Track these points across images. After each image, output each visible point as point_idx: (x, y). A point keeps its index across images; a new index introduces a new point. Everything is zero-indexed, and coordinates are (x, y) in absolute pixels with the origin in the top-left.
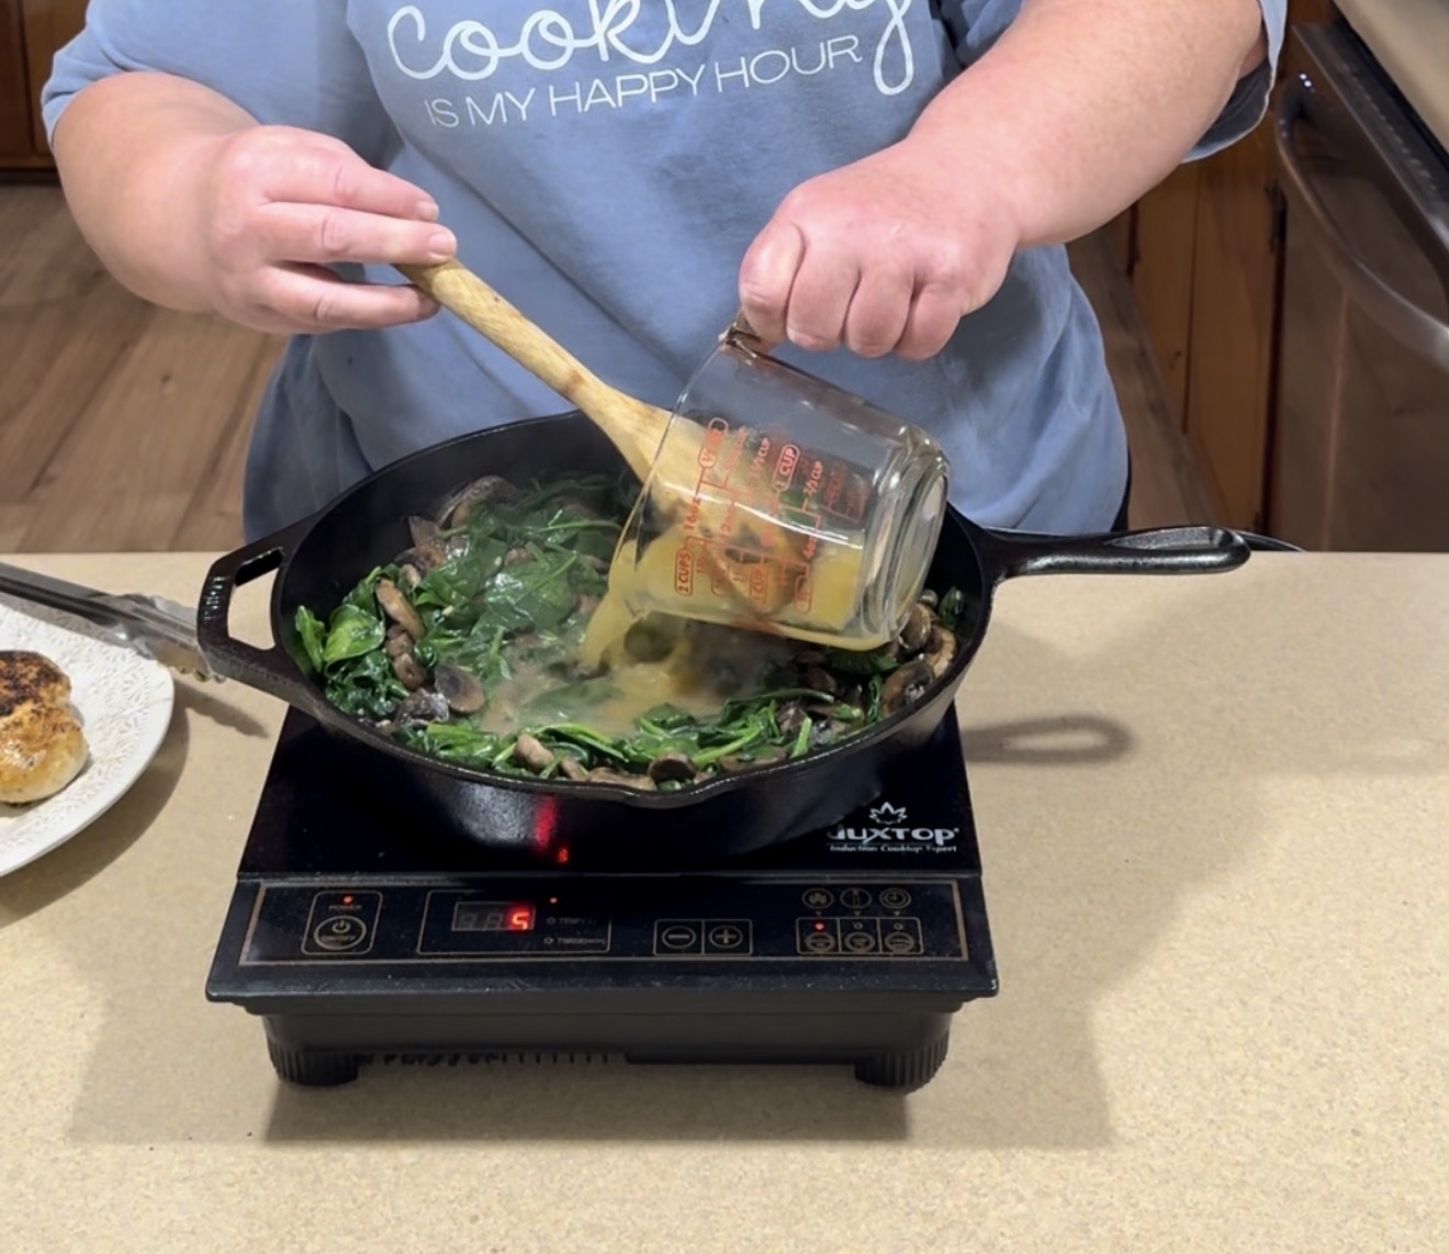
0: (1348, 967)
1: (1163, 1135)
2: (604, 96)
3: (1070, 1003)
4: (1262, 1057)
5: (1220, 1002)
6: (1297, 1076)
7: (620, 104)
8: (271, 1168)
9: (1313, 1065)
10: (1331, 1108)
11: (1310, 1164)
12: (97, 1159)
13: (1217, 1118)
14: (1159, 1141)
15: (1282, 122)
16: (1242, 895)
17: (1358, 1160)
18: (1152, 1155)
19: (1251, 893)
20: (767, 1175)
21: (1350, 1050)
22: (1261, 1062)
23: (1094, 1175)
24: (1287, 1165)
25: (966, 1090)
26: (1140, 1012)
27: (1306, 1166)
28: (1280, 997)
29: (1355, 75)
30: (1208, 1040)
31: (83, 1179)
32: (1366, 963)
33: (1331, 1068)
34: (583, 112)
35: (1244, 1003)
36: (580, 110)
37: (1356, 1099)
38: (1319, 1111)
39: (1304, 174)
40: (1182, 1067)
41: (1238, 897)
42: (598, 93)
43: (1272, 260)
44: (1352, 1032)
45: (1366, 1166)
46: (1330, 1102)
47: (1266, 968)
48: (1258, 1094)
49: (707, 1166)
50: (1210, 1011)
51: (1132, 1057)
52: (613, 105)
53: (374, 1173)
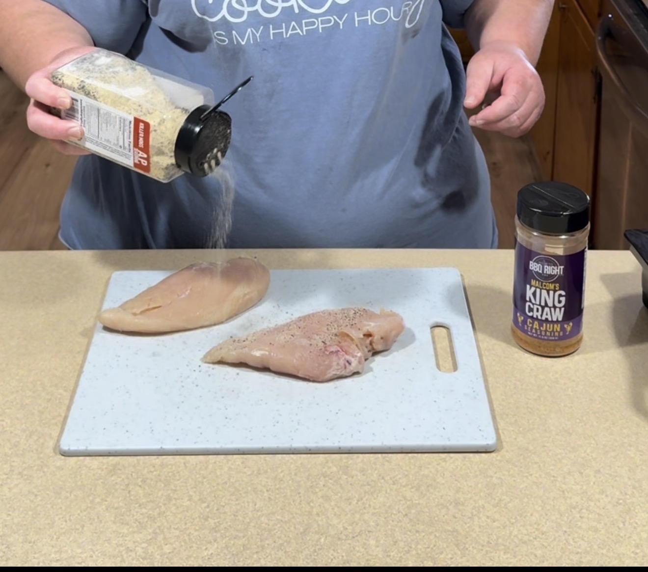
0: (633, 455)
1: (541, 539)
2: (297, 30)
3: (496, 473)
4: (590, 500)
5: (569, 473)
6: (607, 509)
7: (305, 33)
8: (99, 555)
9: (615, 504)
10: (624, 525)
11: (614, 553)
12: (14, 551)
13: (568, 530)
14: (539, 541)
15: (600, 38)
16: (580, 420)
17: (638, 551)
18: (536, 548)
19: (584, 419)
20: (345, 558)
21: (634, 497)
22: (590, 502)
23: (507, 558)
24: (602, 554)
25: (444, 516)
26: (530, 478)
27: (612, 554)
28: (599, 471)
29: (636, 15)
30: (563, 492)
31: (6, 561)
32: (642, 453)
33: (624, 506)
34: (286, 38)
35: (581, 473)
36: (285, 36)
37: (637, 521)
38: (618, 527)
39: (611, 64)
40: (550, 505)
41: (578, 421)
42: (294, 29)
43: (595, 106)
44: (634, 488)
45: (641, 554)
46: (624, 523)
47: (592, 456)
48: (588, 518)
49: (316, 554)
50: (564, 478)
51: (526, 500)
52: (301, 34)
53: (151, 557)
